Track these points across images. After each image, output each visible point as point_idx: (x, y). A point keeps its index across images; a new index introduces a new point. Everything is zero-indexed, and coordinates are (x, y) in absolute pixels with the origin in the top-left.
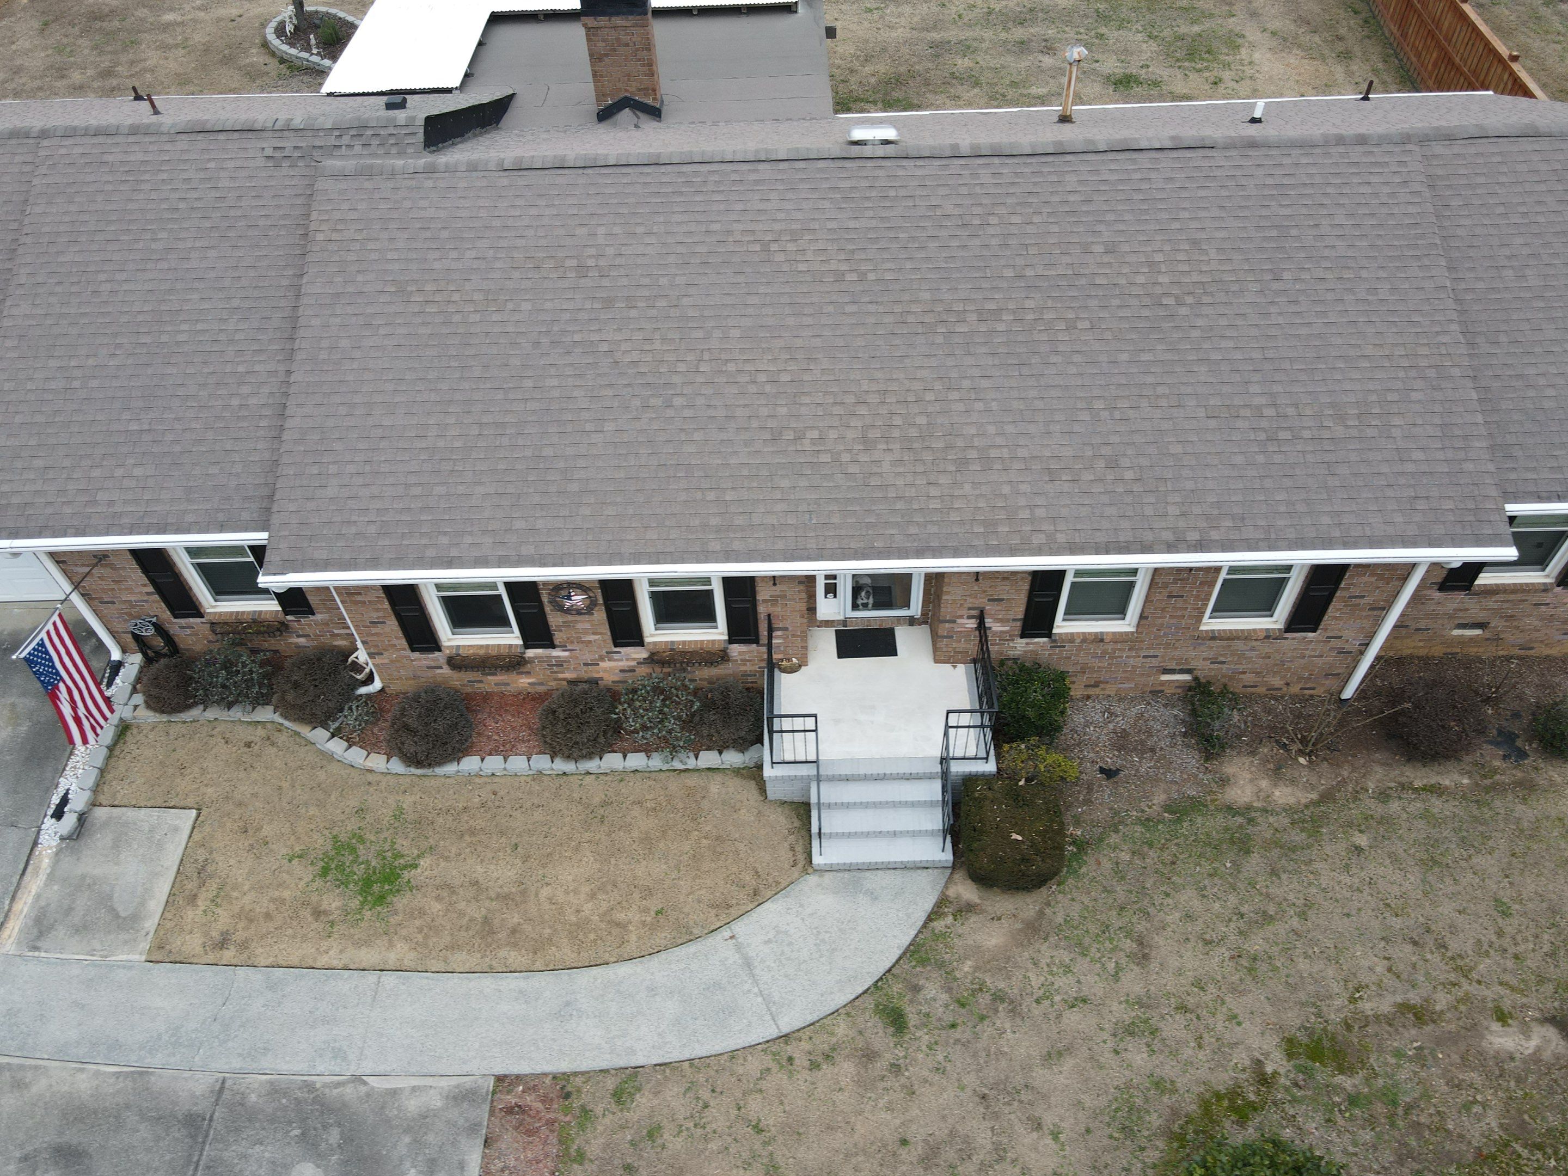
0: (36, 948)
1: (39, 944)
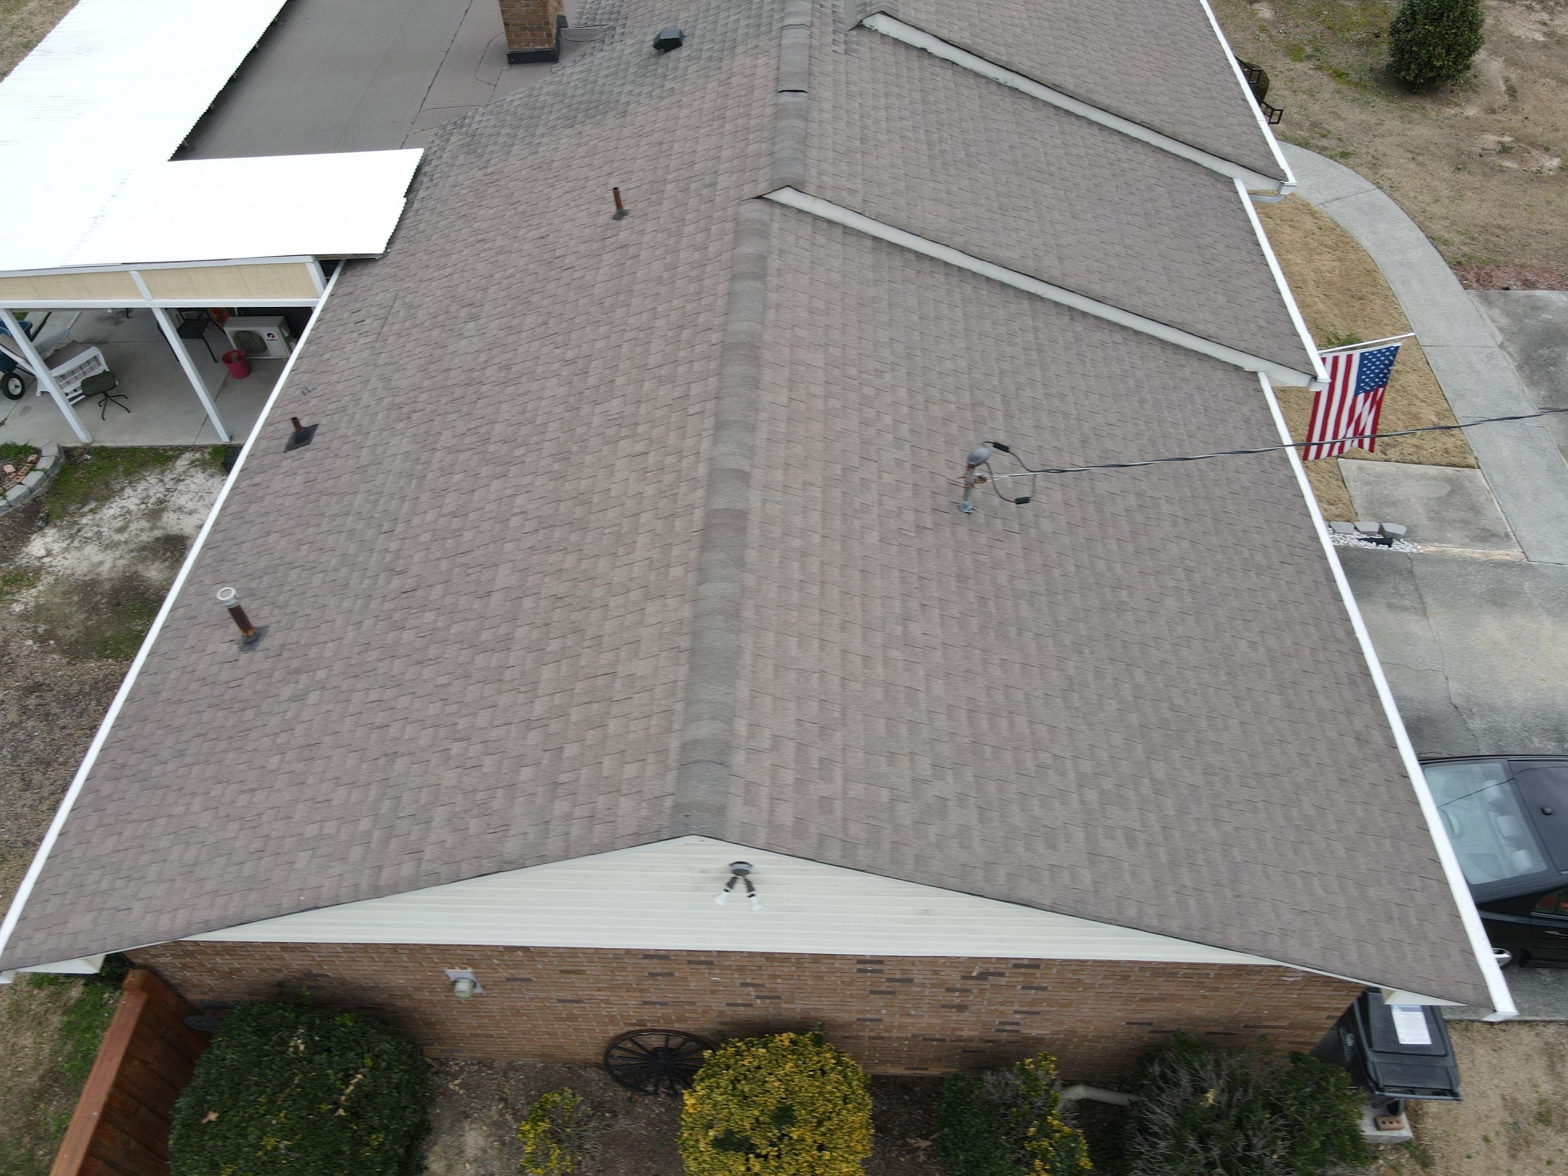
0: (1507, 535)
1: (1503, 534)
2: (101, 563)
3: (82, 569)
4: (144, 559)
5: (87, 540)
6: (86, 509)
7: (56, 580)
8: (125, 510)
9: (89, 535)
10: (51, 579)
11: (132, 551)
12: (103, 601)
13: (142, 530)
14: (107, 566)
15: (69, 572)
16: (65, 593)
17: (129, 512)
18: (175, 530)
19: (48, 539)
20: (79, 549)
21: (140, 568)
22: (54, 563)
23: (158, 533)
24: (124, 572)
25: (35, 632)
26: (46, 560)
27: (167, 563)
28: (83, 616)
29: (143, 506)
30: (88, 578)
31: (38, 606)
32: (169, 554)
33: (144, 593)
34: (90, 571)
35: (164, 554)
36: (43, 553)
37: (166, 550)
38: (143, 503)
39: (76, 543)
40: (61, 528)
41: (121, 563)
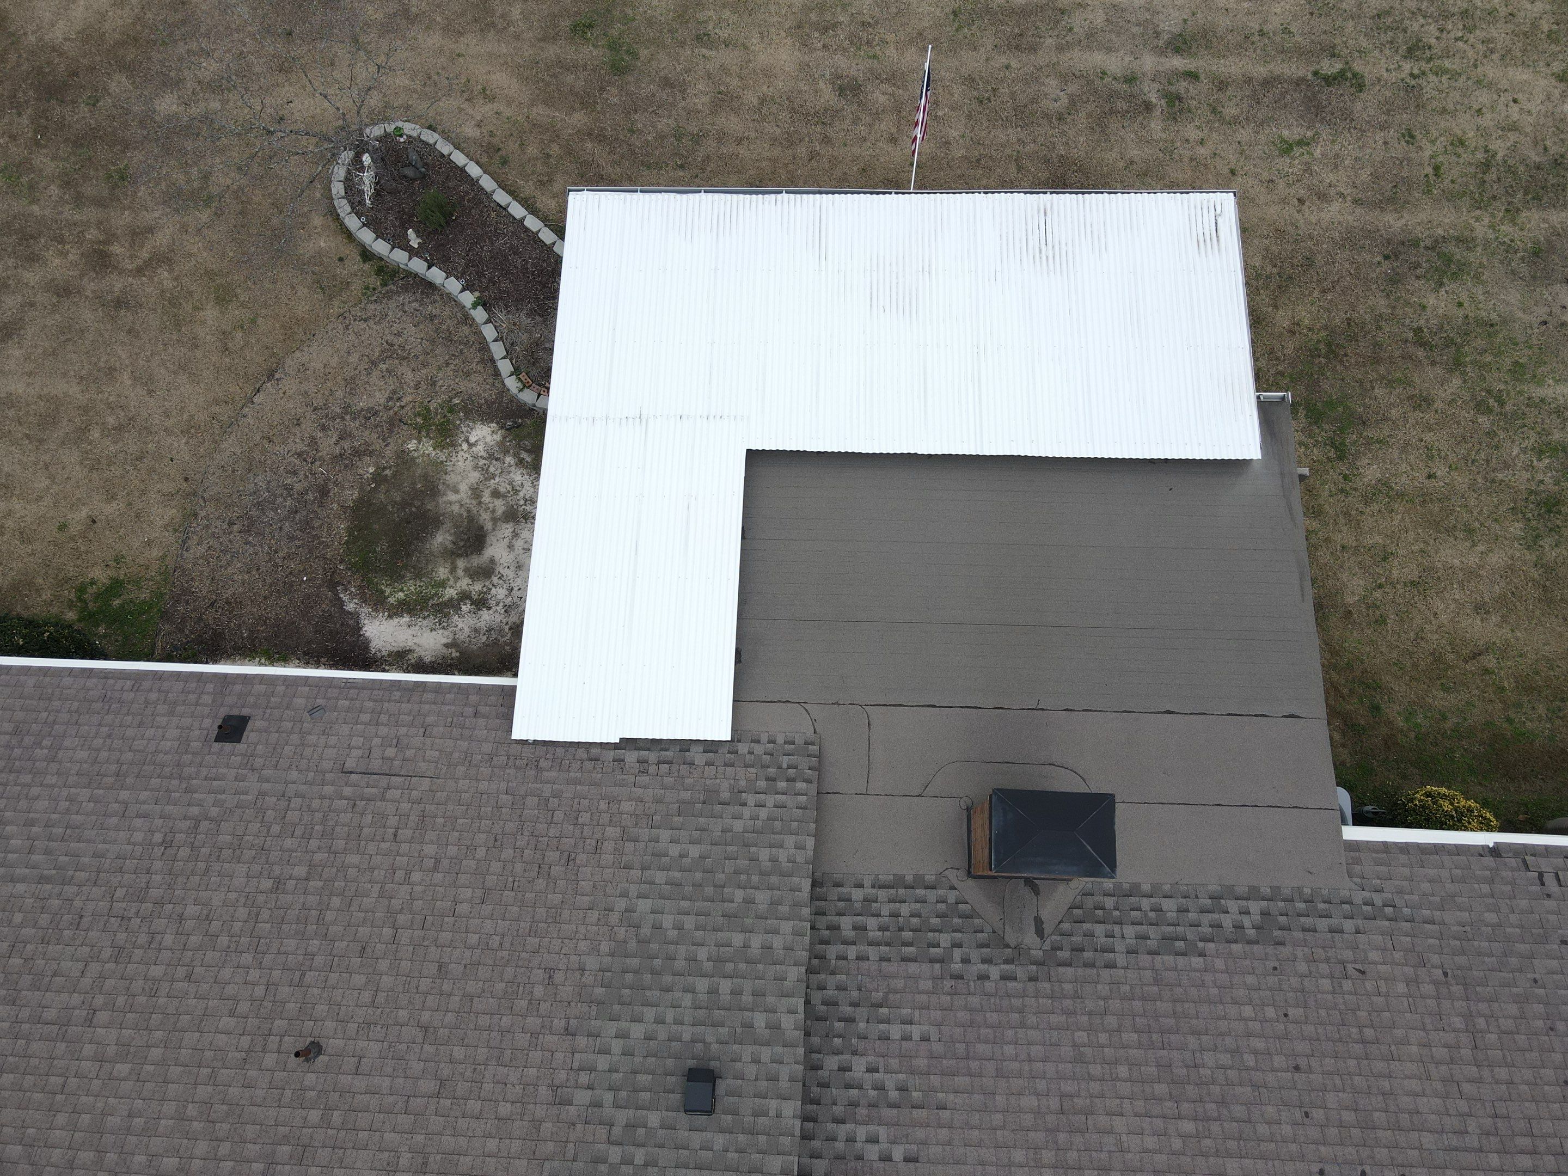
2: (456, 491)
3: (451, 478)
4: (456, 526)
5: (484, 470)
6: (524, 455)
7: (442, 462)
8: (518, 488)
9: (492, 469)
10: (443, 457)
11: (469, 511)
12: (414, 509)
13: (493, 511)
14: (452, 497)
15: (449, 469)
16: (425, 476)
17: (516, 492)
18: (490, 539)
19: (489, 439)
20: (476, 467)
21: (448, 525)
22: (461, 453)
23: (489, 526)
24: (443, 515)
25: (385, 468)
26: (465, 446)
27: (450, 546)
28: (398, 499)
29: (522, 502)
30: (441, 487)
31: (413, 459)
32: (462, 544)
33: (417, 539)
34: (448, 486)
35: (462, 540)
36: (472, 439)
37: (469, 538)
38: (526, 501)
39: (482, 462)
40: (501, 444)
41: (456, 508)
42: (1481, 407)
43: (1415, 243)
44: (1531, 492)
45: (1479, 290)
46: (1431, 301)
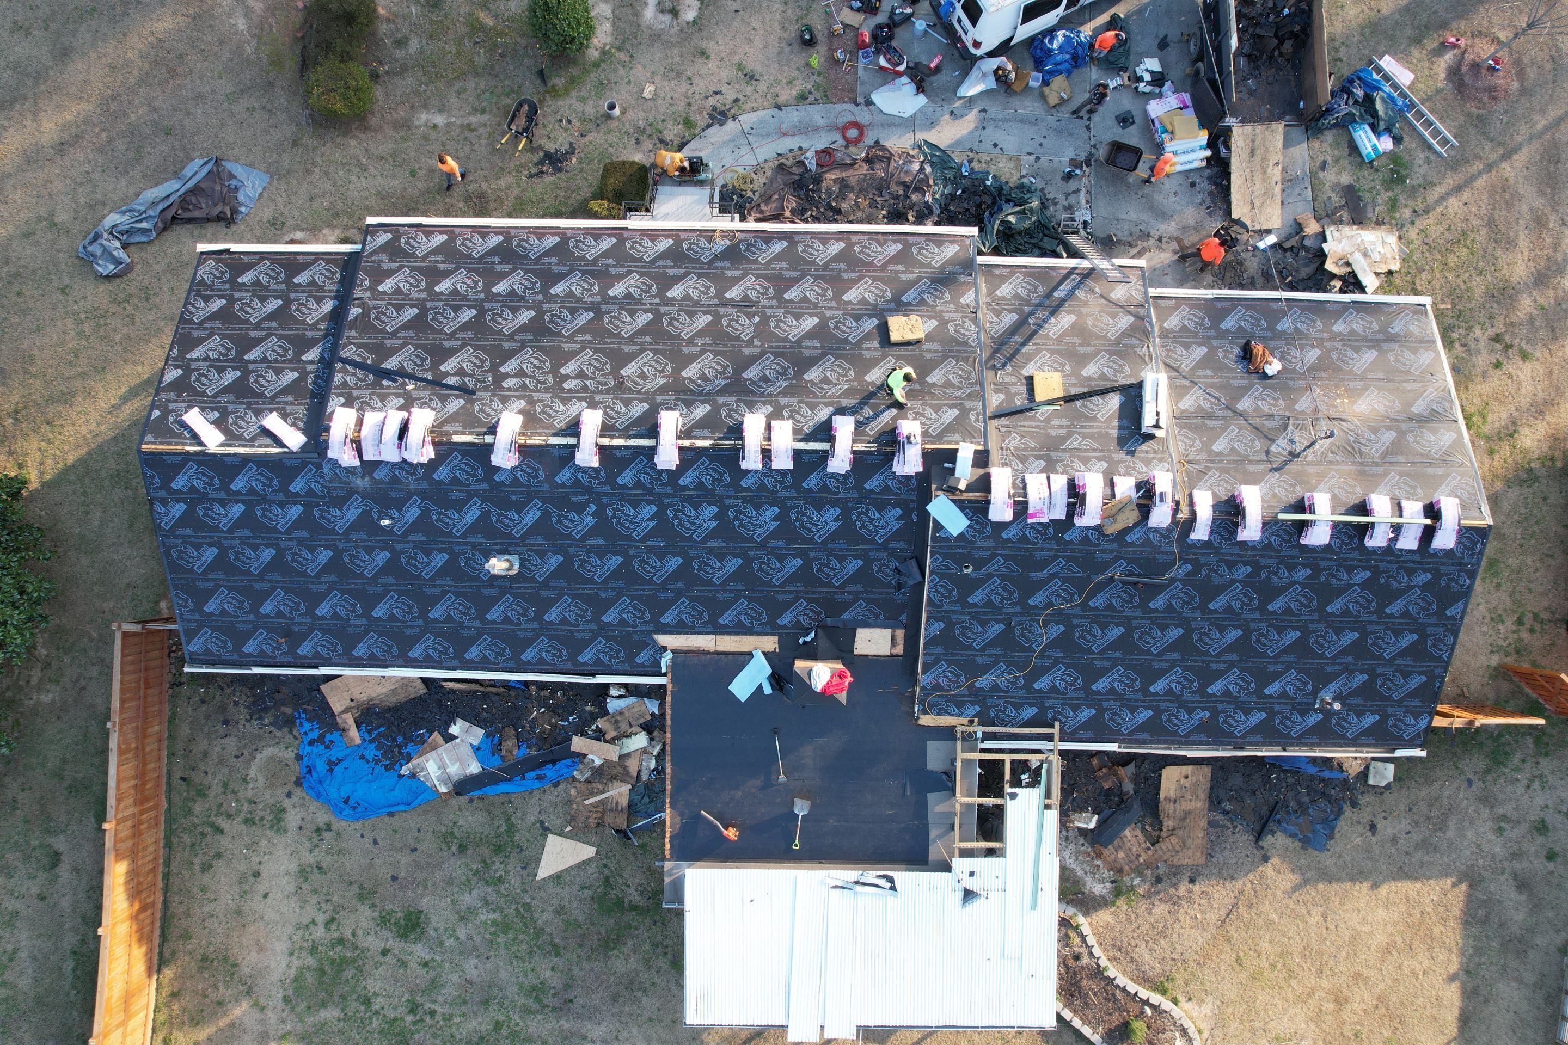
6: (1070, 877)
19: (1092, 886)
40: (1085, 883)
42: (527, 907)
43: (554, 1009)
44: (508, 857)
45: (521, 979)
46: (548, 974)
